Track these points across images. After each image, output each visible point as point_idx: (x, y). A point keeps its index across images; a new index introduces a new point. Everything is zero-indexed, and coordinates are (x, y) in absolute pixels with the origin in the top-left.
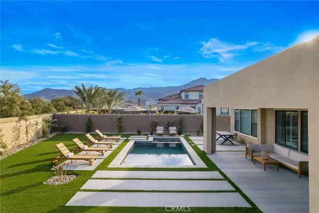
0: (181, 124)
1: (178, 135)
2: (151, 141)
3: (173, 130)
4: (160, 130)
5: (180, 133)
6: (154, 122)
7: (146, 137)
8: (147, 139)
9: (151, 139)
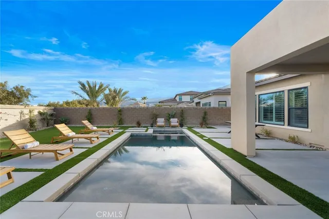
0: (182, 117)
1: (180, 128)
2: (151, 134)
3: (174, 121)
4: (161, 121)
5: (181, 125)
6: (154, 114)
7: (146, 128)
8: (146, 131)
9: (150, 131)
